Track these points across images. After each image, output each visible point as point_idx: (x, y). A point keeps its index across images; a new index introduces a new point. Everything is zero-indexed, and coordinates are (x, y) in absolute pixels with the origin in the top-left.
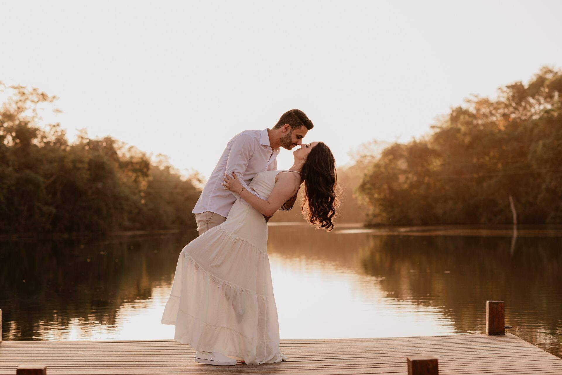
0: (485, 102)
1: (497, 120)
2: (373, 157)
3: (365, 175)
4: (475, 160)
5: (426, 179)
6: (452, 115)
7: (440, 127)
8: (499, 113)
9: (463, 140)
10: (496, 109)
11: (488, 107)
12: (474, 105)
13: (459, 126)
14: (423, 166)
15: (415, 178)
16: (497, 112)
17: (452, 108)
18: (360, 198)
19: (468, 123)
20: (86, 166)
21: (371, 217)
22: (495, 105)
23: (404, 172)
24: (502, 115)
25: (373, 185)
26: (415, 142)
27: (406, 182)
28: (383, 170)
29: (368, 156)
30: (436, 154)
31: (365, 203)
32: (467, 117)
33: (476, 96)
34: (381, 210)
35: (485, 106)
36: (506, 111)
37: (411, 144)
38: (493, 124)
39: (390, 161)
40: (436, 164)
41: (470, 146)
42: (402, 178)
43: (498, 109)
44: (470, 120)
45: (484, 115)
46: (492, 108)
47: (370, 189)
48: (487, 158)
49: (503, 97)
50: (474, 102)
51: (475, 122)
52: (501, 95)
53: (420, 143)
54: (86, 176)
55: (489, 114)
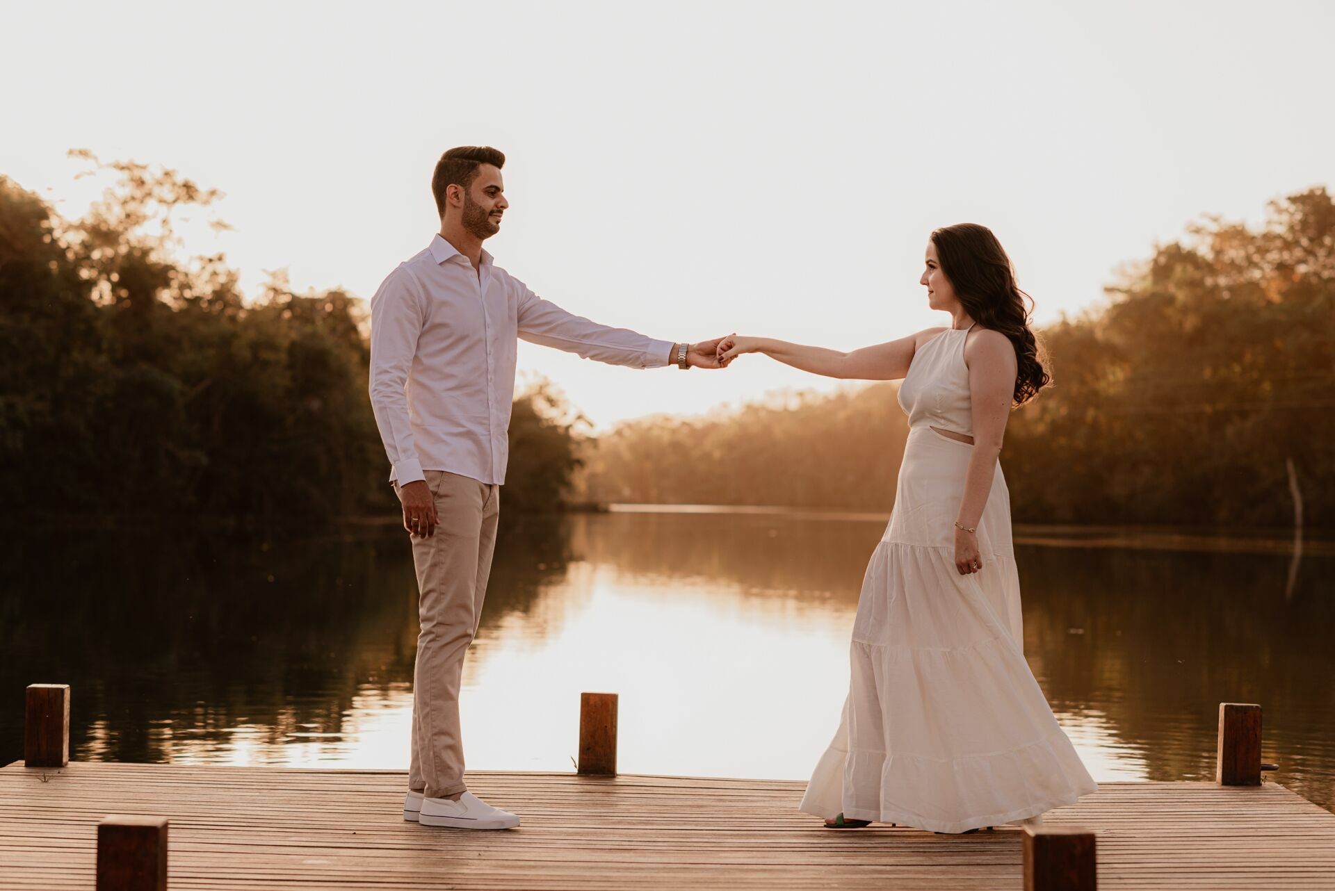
0: (1237, 234)
1: (1263, 277)
4: (1207, 373)
5: (1091, 414)
6: (1156, 261)
7: (1128, 292)
8: (1268, 262)
9: (1181, 324)
10: (1262, 251)
11: (1244, 246)
12: (1209, 240)
13: (1172, 289)
14: (1083, 382)
15: (1064, 411)
16: (1263, 258)
17: (1157, 246)
19: (1194, 284)
20: (283, 357)
22: (1260, 243)
24: (1276, 266)
26: (1065, 324)
27: (1041, 419)
30: (1115, 354)
32: (1190, 268)
33: (1215, 220)
35: (1235, 243)
36: (1286, 256)
37: (1057, 329)
38: (1253, 286)
40: (1115, 378)
41: (1198, 337)
42: (1032, 409)
43: (1267, 251)
44: (1197, 275)
45: (1233, 263)
46: (1251, 249)
48: (1237, 369)
49: (1281, 223)
50: (1210, 233)
51: (1209, 281)
52: (1275, 217)
53: (1079, 327)
54: (282, 381)
55: (1244, 264)
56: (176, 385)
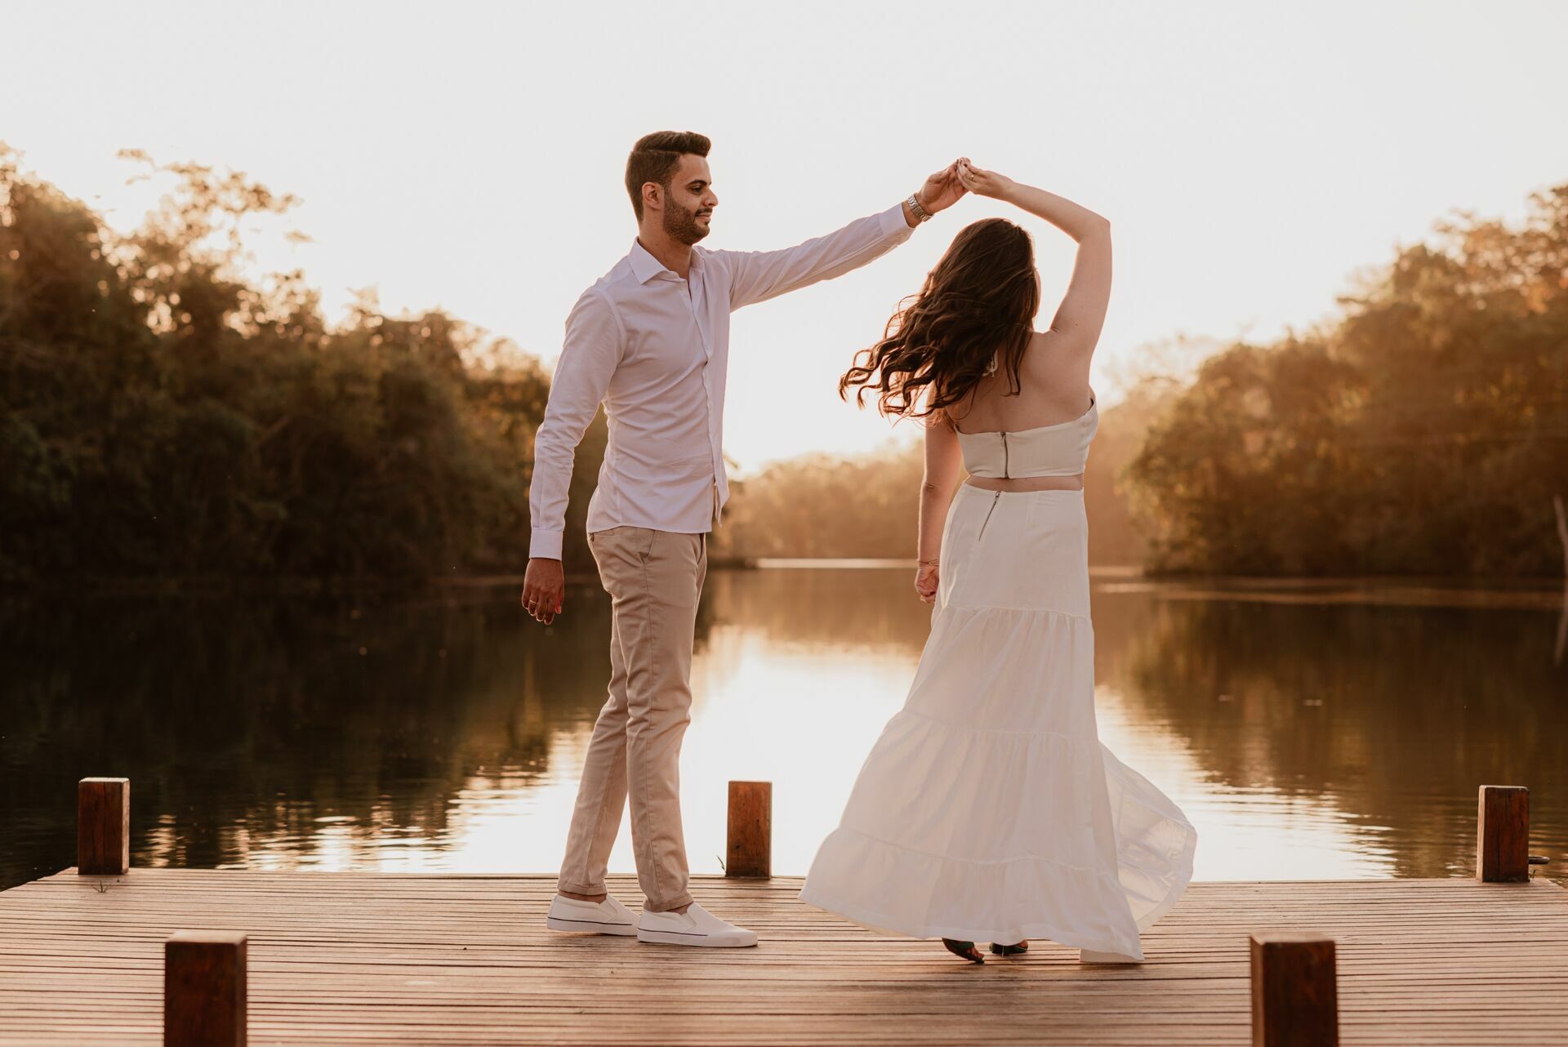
0: (1494, 233)
1: (1525, 284)
2: (1174, 382)
3: (1152, 431)
4: (1460, 397)
5: (1323, 447)
6: (1397, 266)
7: (1365, 302)
8: (1531, 266)
9: (1428, 339)
10: (1524, 253)
11: (1502, 247)
12: (1460, 240)
13: (1417, 298)
14: (1313, 409)
15: (1291, 444)
16: (1524, 261)
17: (1398, 249)
18: (1135, 496)
19: (1442, 292)
20: (373, 390)
21: (1164, 549)
22: (1520, 243)
23: (1261, 425)
24: (1539, 270)
25: (1174, 459)
26: (1292, 341)
27: (1264, 453)
28: (1200, 417)
29: (1162, 378)
30: (1351, 376)
31: (1150, 511)
32: (1438, 274)
33: (1467, 216)
34: (1192, 532)
35: (1491, 243)
36: (1551, 258)
37: (1283, 347)
38: (1514, 293)
39: (1223, 392)
40: (1351, 404)
41: (1447, 356)
42: (1253, 442)
43: (1529, 252)
44: (1447, 282)
45: (1488, 267)
46: (1510, 251)
47: (1163, 470)
48: (1495, 391)
49: (1545, 220)
50: (1462, 233)
51: (1461, 289)
52: (1538, 212)
53: (1308, 345)
54: (373, 418)
55: (1502, 268)
56: (249, 425)
